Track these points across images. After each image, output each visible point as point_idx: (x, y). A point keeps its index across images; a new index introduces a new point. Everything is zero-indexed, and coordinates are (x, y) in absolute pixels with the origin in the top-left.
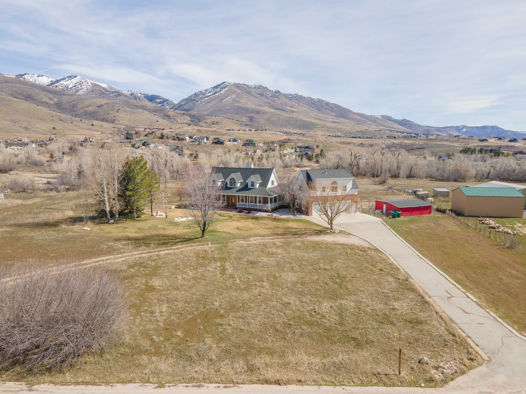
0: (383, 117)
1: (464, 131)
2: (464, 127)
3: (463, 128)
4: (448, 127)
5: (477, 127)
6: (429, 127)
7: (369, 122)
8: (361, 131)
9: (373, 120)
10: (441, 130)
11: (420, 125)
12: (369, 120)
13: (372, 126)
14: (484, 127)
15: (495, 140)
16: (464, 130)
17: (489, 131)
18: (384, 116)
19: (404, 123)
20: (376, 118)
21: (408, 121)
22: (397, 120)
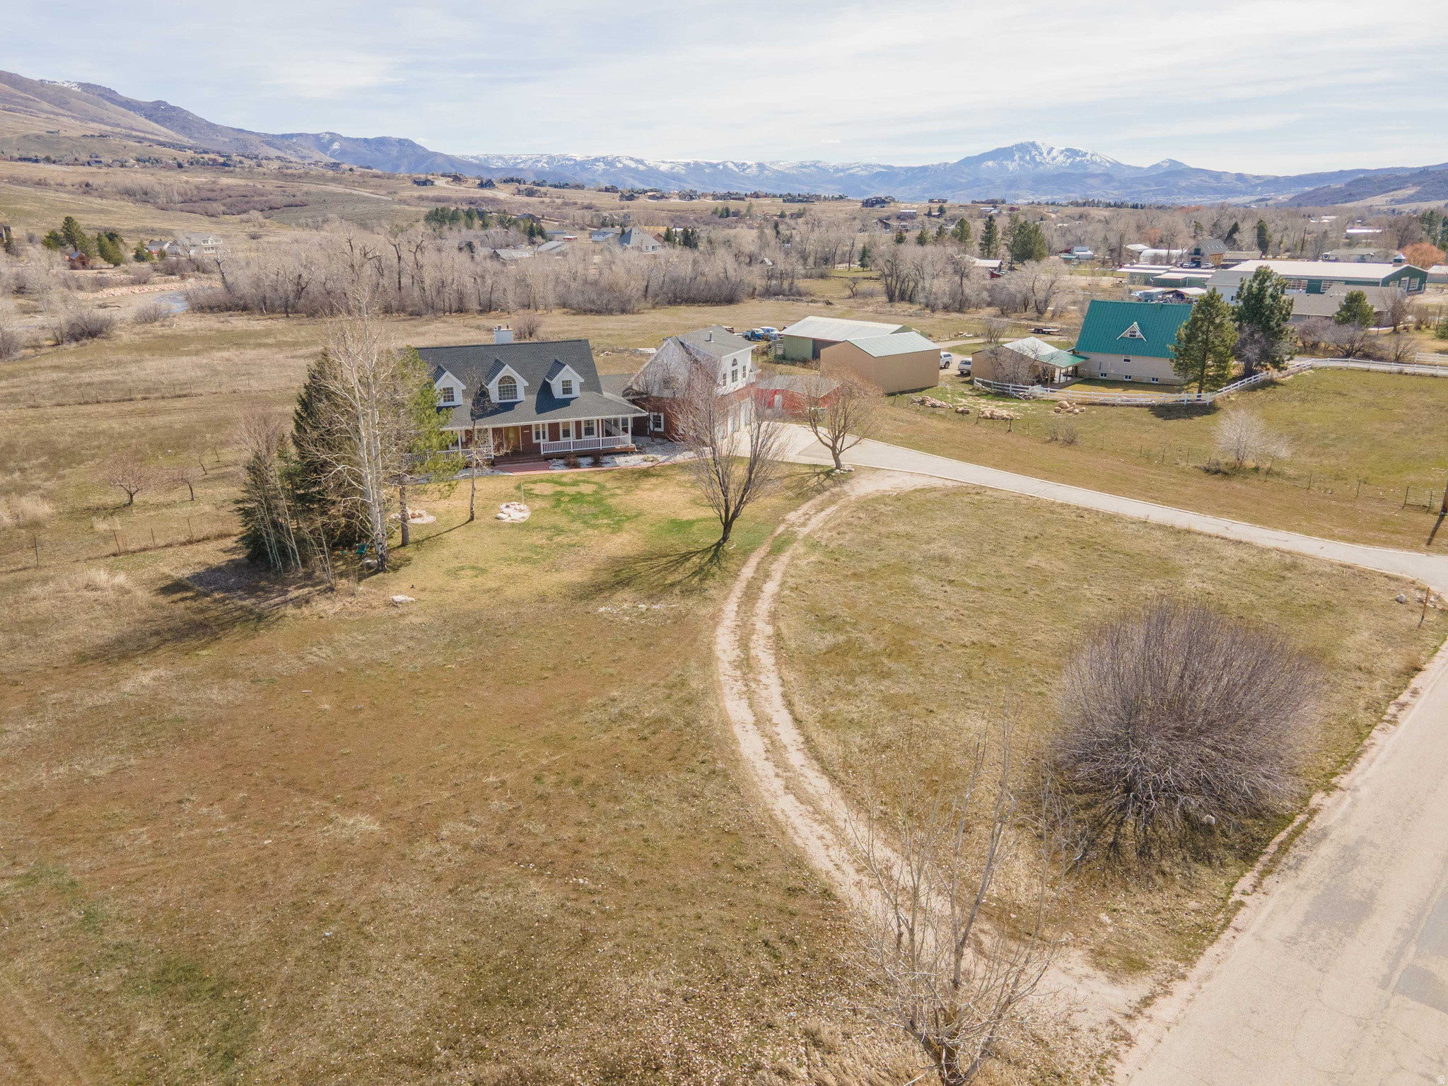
0: (86, 87)
1: (337, 150)
2: (334, 137)
3: (332, 141)
4: (292, 136)
5: (366, 140)
6: (241, 131)
7: (45, 106)
8: (38, 137)
9: (56, 97)
10: (277, 142)
11: (214, 125)
12: (42, 96)
13: (61, 118)
14: (382, 142)
15: (447, 182)
16: (336, 146)
17: (395, 152)
18: (89, 85)
19: (159, 112)
20: (63, 90)
21: (174, 109)
22: (136, 102)
